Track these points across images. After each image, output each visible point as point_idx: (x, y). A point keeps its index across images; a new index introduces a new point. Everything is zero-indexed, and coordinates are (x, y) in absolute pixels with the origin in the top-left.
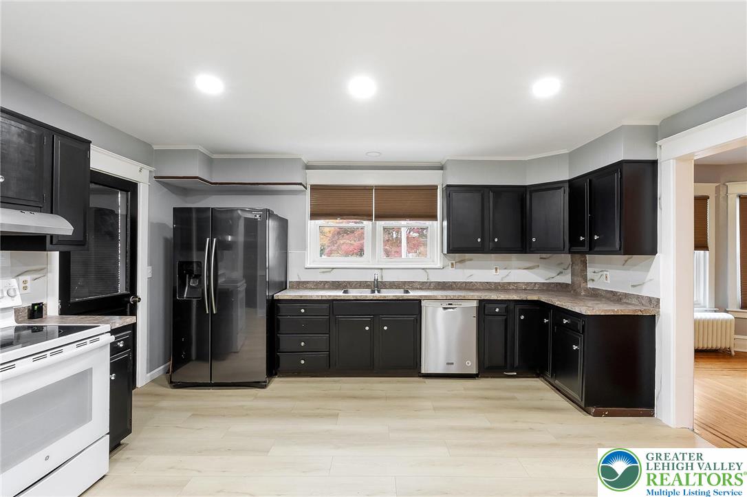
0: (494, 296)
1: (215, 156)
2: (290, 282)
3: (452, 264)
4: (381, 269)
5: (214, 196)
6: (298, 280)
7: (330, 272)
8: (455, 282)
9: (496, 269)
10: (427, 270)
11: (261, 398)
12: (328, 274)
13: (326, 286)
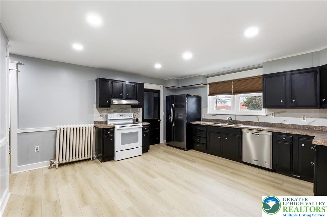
0: (282, 131)
1: (180, 79)
2: (202, 119)
3: (273, 114)
4: (236, 115)
5: (182, 91)
6: (205, 118)
7: (215, 115)
8: (274, 123)
9: (304, 118)
10: (258, 116)
11: (184, 153)
12: (214, 116)
13: (214, 121)
